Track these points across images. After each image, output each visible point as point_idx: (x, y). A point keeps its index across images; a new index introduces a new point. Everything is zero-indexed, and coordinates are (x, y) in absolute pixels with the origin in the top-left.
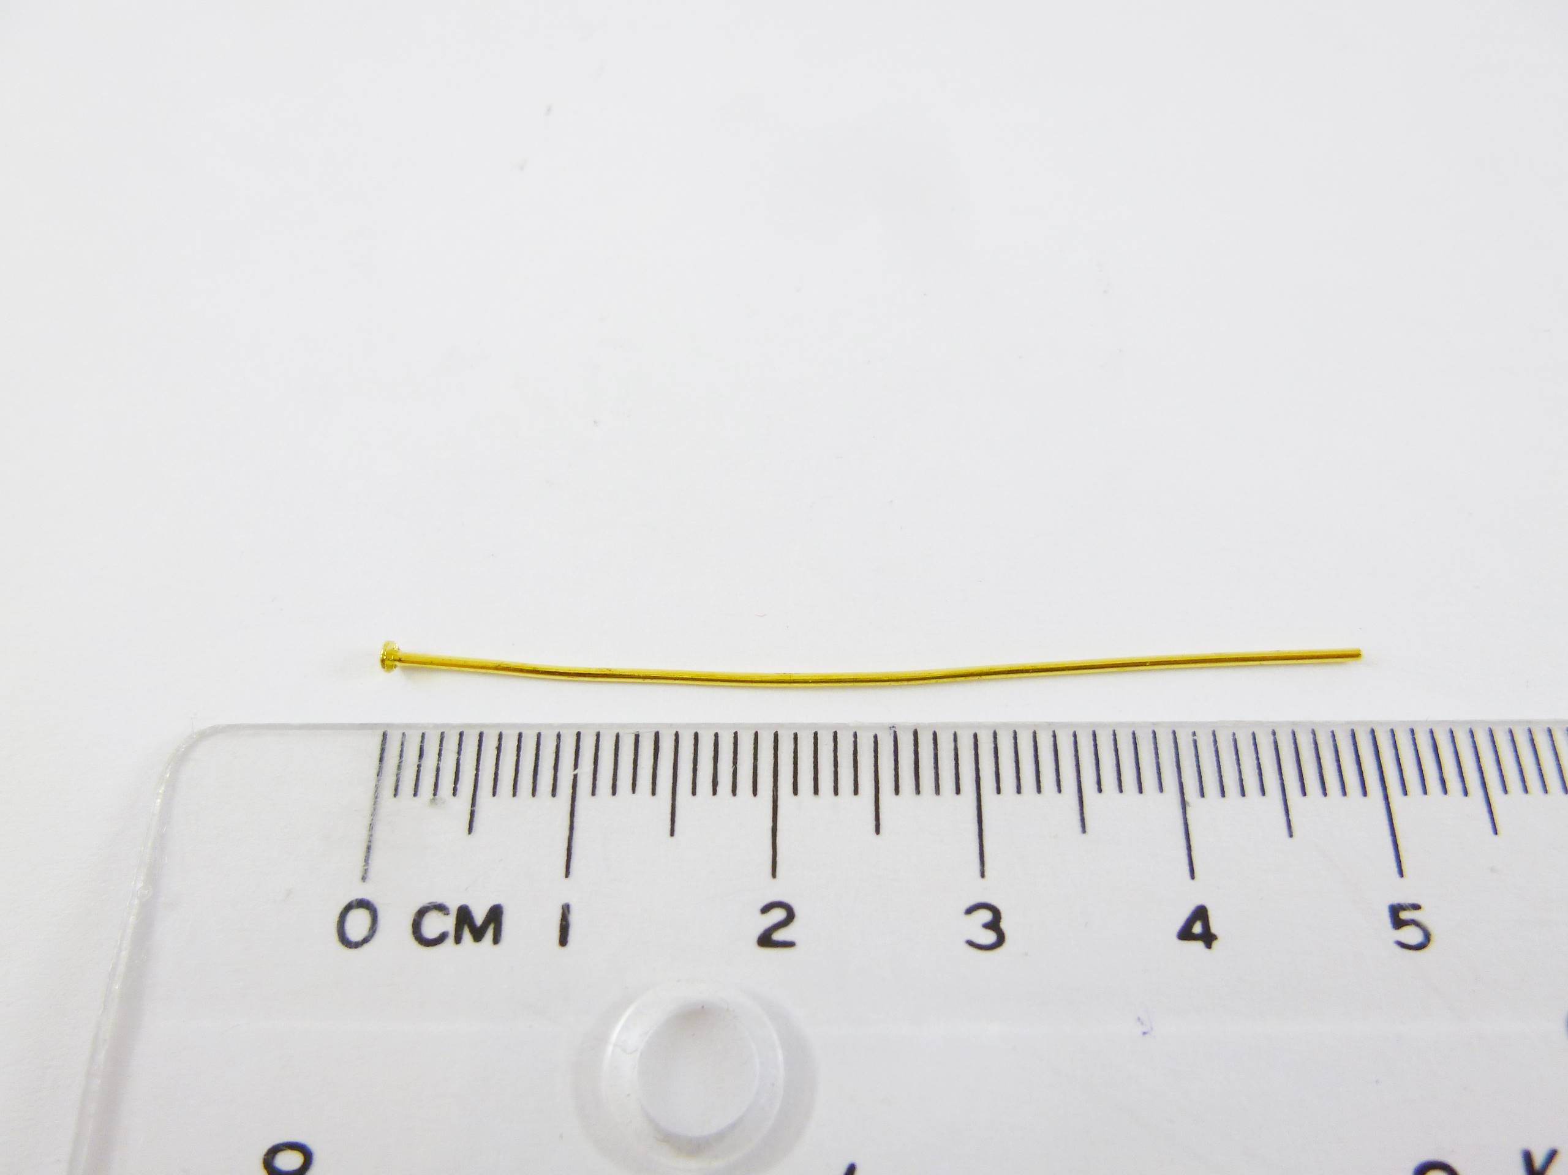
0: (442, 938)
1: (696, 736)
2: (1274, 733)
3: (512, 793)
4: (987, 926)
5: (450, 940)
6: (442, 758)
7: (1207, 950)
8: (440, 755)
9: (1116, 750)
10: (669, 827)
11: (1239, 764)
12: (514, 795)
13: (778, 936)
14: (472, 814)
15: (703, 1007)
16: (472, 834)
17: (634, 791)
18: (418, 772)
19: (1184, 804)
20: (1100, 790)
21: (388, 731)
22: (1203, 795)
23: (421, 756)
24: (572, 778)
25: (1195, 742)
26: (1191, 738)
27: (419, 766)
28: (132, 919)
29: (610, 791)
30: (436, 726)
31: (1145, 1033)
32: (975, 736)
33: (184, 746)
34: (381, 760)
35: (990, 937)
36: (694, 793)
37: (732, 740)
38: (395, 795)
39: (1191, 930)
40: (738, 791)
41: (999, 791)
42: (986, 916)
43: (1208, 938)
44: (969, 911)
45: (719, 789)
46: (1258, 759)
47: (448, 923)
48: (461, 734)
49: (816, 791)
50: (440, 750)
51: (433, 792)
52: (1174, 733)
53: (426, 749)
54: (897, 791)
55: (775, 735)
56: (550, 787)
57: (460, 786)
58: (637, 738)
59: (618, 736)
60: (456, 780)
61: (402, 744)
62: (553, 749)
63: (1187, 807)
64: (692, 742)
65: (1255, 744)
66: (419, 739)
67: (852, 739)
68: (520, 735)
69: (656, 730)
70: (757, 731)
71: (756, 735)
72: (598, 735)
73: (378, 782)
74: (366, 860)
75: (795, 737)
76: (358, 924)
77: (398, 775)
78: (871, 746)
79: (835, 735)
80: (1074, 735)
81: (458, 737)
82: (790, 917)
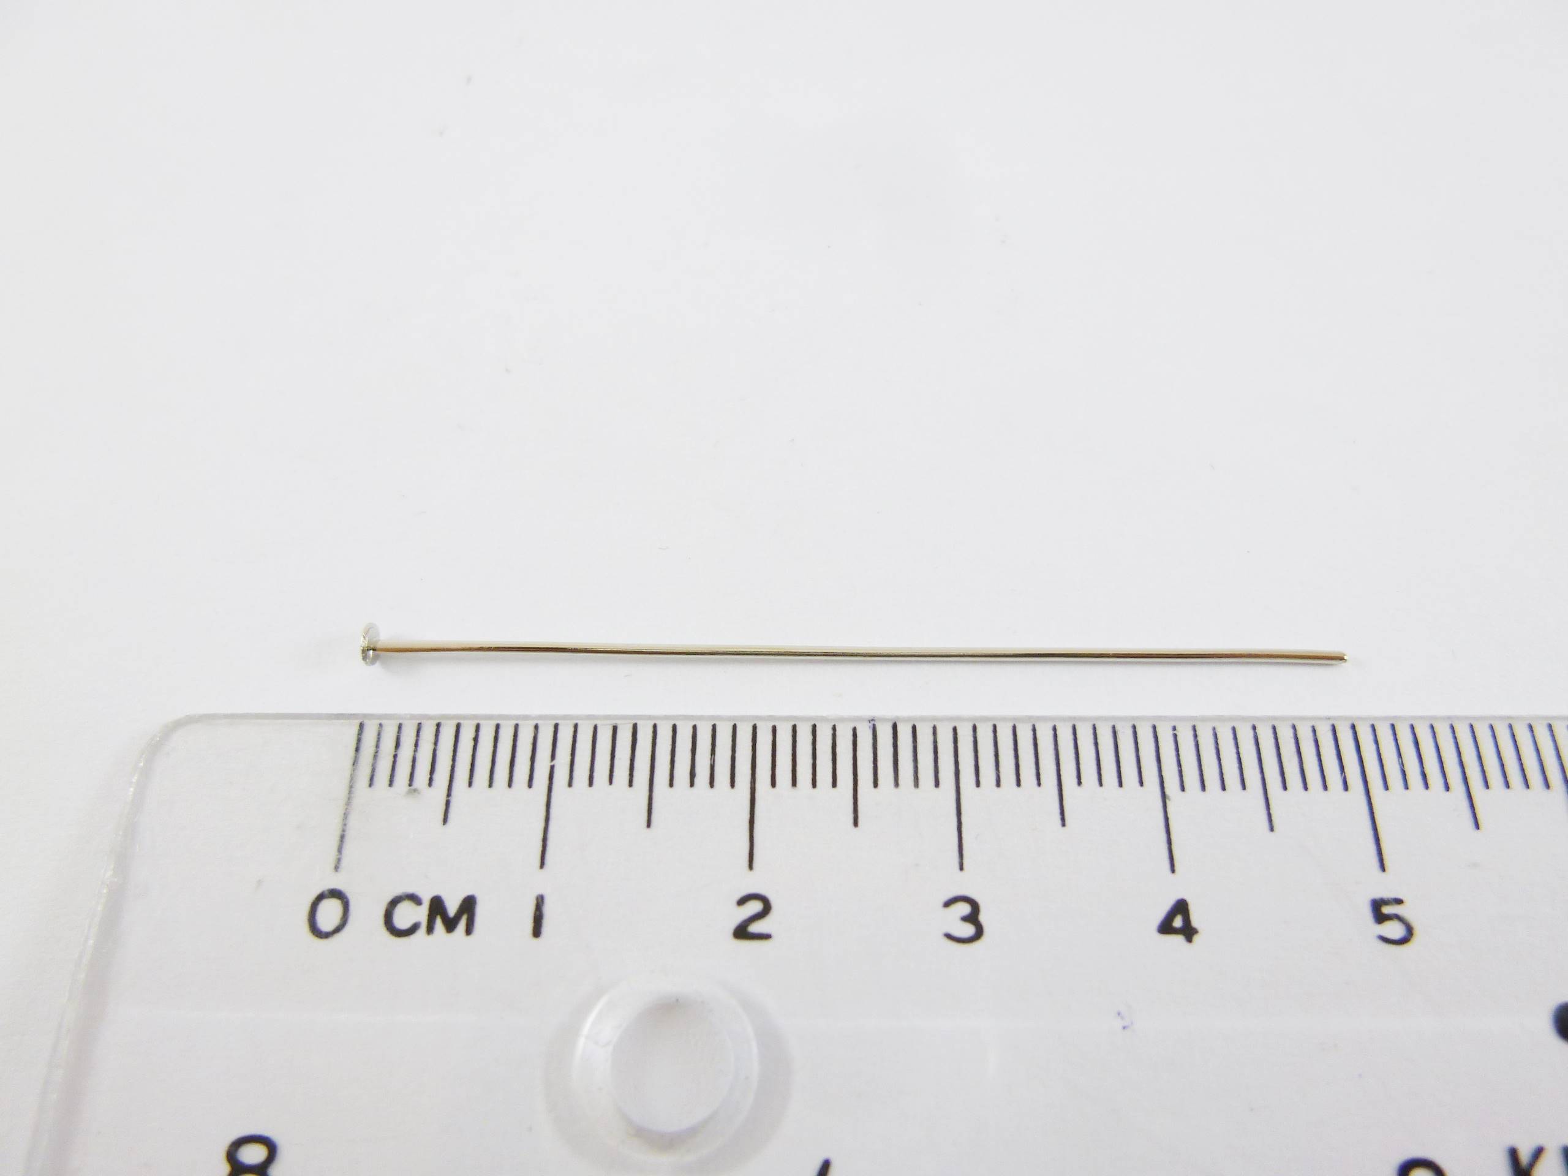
0: (413, 929)
1: (674, 728)
2: (1254, 728)
3: (488, 783)
4: (965, 919)
5: (422, 930)
6: (418, 748)
7: (1188, 944)
8: (416, 745)
9: (1096, 744)
10: (646, 818)
11: (1219, 758)
12: (490, 786)
13: (754, 928)
14: (448, 803)
15: (677, 1000)
16: (447, 824)
17: (611, 782)
18: (394, 762)
19: (1164, 798)
20: (1080, 784)
21: (365, 721)
22: (1183, 789)
23: (398, 745)
24: (549, 769)
25: (1175, 736)
26: (1171, 732)
27: (395, 756)
28: (100, 908)
29: (587, 782)
30: (413, 717)
31: (1124, 1028)
32: (955, 729)
33: (159, 735)
34: (357, 749)
35: (969, 930)
36: (671, 784)
37: (710, 732)
38: (370, 785)
39: (1172, 923)
40: (716, 783)
41: (978, 784)
42: (965, 909)
43: (1189, 932)
44: (948, 904)
45: (696, 780)
46: (1238, 753)
47: (421, 914)
48: (438, 725)
49: (794, 783)
50: (417, 741)
51: (408, 782)
52: (1154, 727)
53: (403, 739)
54: (876, 785)
55: (755, 728)
56: (527, 778)
57: (436, 776)
58: (615, 729)
59: (595, 728)
60: (432, 771)
61: (379, 734)
62: (531, 740)
63: (1167, 801)
64: (670, 734)
65: (1235, 738)
66: (396, 729)
67: (830, 732)
68: (498, 727)
69: (633, 722)
70: (735, 723)
71: (734, 728)
72: (576, 727)
73: (353, 772)
74: (340, 850)
75: (774, 730)
76: (329, 914)
77: (373, 765)
78: (850, 739)
79: (814, 727)
80: (1054, 728)
81: (435, 728)
82: (767, 909)
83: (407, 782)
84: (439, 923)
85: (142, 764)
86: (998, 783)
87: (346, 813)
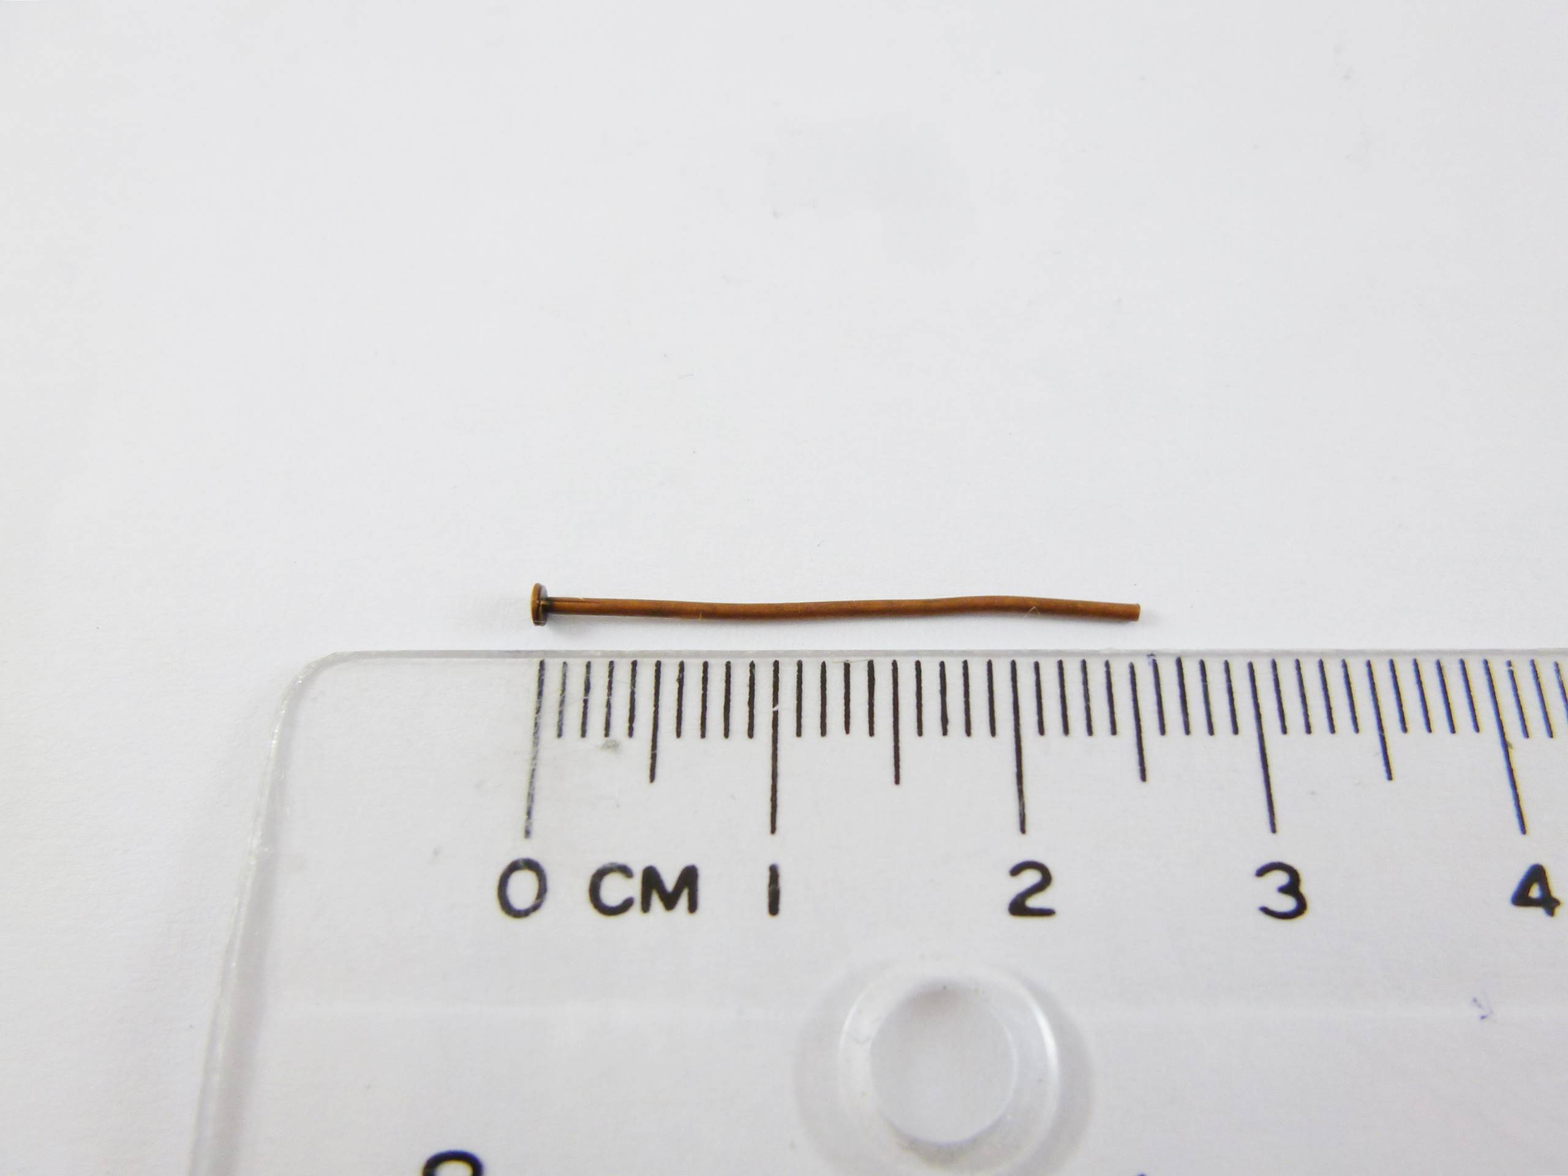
0: (626, 906)
1: (918, 665)
3: (699, 733)
4: (1284, 890)
5: (636, 909)
6: (613, 692)
7: (1548, 918)
8: (610, 688)
9: (1420, 683)
10: (893, 774)
12: (703, 735)
13: (1033, 902)
14: (654, 757)
15: (945, 988)
16: (655, 782)
17: (847, 730)
18: (585, 708)
19: (1506, 745)
20: (1405, 730)
21: (546, 658)
22: (1526, 735)
23: (587, 689)
24: (771, 716)
25: (1512, 673)
26: (1505, 669)
27: (586, 702)
28: (248, 881)
29: (819, 731)
30: (604, 654)
31: (1483, 1017)
32: (1251, 666)
33: (301, 677)
34: (540, 694)
35: (1287, 903)
36: (920, 733)
37: (960, 671)
38: (559, 736)
39: (1528, 892)
40: (973, 731)
41: (1284, 730)
42: (1281, 878)
43: (1549, 904)
44: (1262, 872)
45: (949, 727)
47: (633, 888)
48: (634, 664)
49: (1066, 730)
50: (610, 683)
52: (1486, 662)
53: (593, 681)
54: (1163, 731)
55: (1013, 665)
56: (746, 727)
57: (637, 726)
58: (847, 667)
59: (824, 666)
60: (632, 719)
61: (564, 676)
62: (748, 681)
63: (1510, 750)
64: (914, 673)
66: (584, 669)
67: (1104, 669)
68: (706, 666)
69: (869, 658)
70: (991, 659)
71: (990, 665)
72: (800, 665)
73: (538, 721)
74: (529, 813)
75: (1037, 666)
76: (523, 889)
77: (561, 713)
78: (1128, 676)
79: (1084, 663)
80: (1369, 665)
81: (630, 667)
82: (1046, 880)
83: (603, 732)
84: (656, 902)
85: (284, 712)
86: (1309, 730)
87: (534, 770)
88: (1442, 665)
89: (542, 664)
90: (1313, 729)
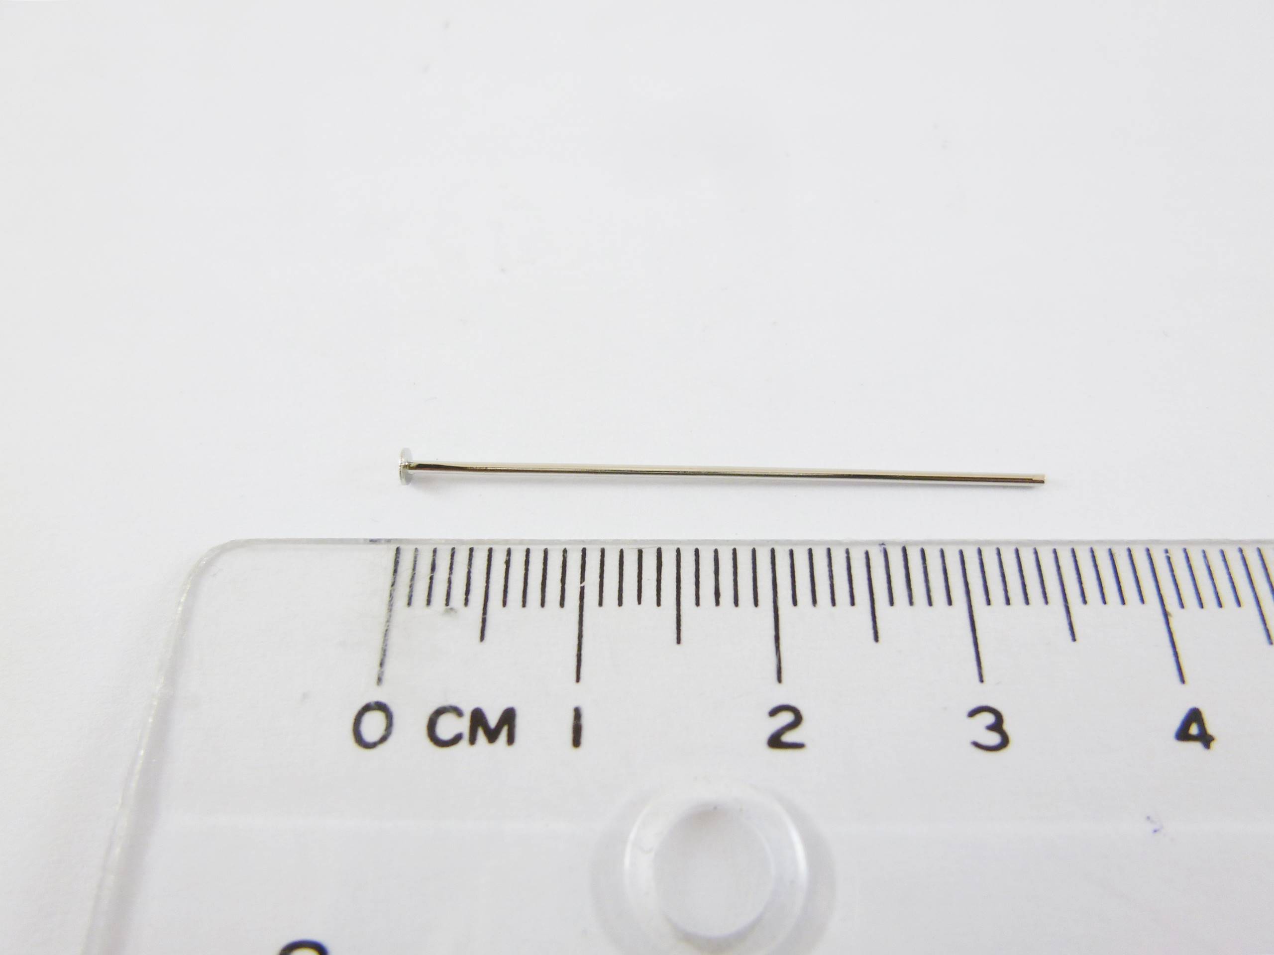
0: (457, 739)
1: (697, 552)
2: (1241, 551)
3: (521, 603)
4: (991, 728)
5: (465, 742)
6: (453, 571)
7: (1206, 751)
8: (451, 568)
9: (1096, 566)
10: (675, 636)
11: (1212, 579)
12: (524, 605)
13: (788, 737)
14: (484, 621)
16: (484, 641)
17: (639, 602)
18: (431, 583)
19: (1166, 615)
20: (1085, 602)
21: (401, 546)
22: (1182, 606)
23: (433, 568)
24: (579, 590)
25: (1169, 558)
26: (1164, 555)
27: (431, 578)
28: (150, 720)
29: (617, 602)
30: (447, 542)
31: (1155, 831)
32: (961, 553)
33: (205, 559)
34: (395, 571)
35: (994, 739)
36: (698, 604)
37: (730, 557)
38: (409, 605)
39: (1189, 729)
40: (740, 602)
41: (989, 602)
42: (989, 719)
43: (1206, 739)
44: (973, 713)
45: (721, 600)
46: (1229, 574)
47: (463, 725)
48: (471, 550)
49: (814, 602)
50: (452, 564)
52: (1148, 550)
53: (438, 562)
54: (892, 603)
55: (773, 551)
56: (559, 598)
57: (471, 597)
58: (640, 552)
59: (622, 552)
60: (467, 592)
61: (415, 558)
62: (561, 563)
63: (1169, 617)
64: (693, 558)
65: (1225, 560)
66: (431, 554)
67: (845, 555)
68: (528, 552)
69: (659, 546)
70: (755, 547)
71: (754, 552)
72: (603, 551)
73: (392, 592)
74: (382, 664)
75: (791, 553)
76: (373, 725)
77: (411, 586)
78: (864, 561)
79: (829, 550)
80: (1055, 552)
81: (468, 552)
82: (798, 720)
83: (445, 602)
84: (481, 735)
85: (189, 585)
86: (1008, 601)
87: (387, 630)
88: (1113, 553)
89: (398, 550)
90: (1011, 601)
